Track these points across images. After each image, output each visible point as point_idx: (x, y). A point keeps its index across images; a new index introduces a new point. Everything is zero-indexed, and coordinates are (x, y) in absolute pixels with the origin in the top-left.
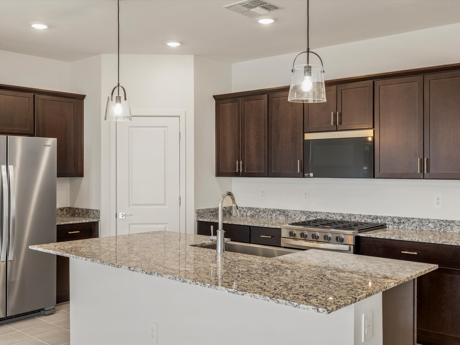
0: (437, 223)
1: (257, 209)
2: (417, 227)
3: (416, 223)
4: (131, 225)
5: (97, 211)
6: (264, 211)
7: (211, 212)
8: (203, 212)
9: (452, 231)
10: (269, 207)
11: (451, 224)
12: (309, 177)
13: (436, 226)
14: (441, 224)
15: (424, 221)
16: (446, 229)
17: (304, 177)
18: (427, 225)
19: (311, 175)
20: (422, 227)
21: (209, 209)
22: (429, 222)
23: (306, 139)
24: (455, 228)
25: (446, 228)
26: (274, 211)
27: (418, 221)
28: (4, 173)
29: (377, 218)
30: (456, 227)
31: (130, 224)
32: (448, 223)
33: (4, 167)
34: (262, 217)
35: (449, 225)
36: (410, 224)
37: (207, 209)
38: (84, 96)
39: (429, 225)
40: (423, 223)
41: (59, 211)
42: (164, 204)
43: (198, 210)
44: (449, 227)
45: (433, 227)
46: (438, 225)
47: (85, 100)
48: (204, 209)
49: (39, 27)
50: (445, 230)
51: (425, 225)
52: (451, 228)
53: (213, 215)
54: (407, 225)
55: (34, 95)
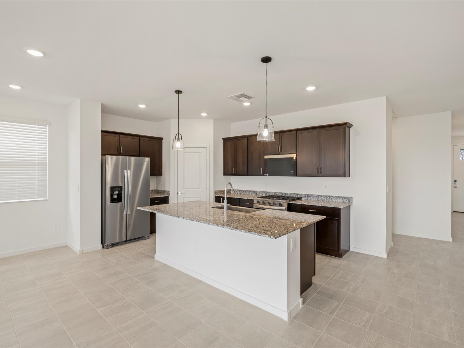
1: (242, 190)
2: (316, 199)
4: (185, 198)
5: (168, 191)
6: (246, 191)
8: (217, 192)
9: (332, 201)
10: (248, 189)
11: (332, 198)
12: (266, 176)
15: (319, 196)
16: (329, 200)
17: (264, 176)
19: (268, 175)
20: (318, 199)
21: (220, 191)
22: (322, 196)
23: (265, 158)
26: (250, 191)
27: (317, 196)
28: (126, 174)
29: (298, 194)
30: (334, 199)
32: (330, 197)
33: (125, 171)
34: (245, 194)
36: (313, 198)
37: (219, 191)
38: (162, 139)
41: (151, 191)
42: (199, 188)
43: (215, 191)
45: (323, 199)
46: (326, 198)
47: (163, 140)
49: (142, 106)
51: (320, 198)
53: (222, 193)
55: (140, 138)
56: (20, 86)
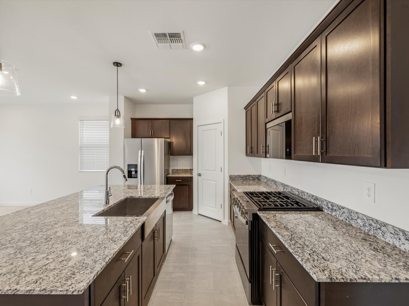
0: (366, 221)
2: (346, 219)
3: (346, 214)
7: (242, 177)
8: (234, 177)
9: (384, 239)
11: (383, 228)
13: (365, 225)
14: (371, 224)
15: (353, 214)
16: (377, 233)
18: (356, 220)
20: (351, 220)
21: (240, 175)
22: (358, 217)
24: (387, 236)
25: (376, 231)
27: (348, 212)
28: (140, 154)
29: (317, 199)
30: (389, 234)
31: (203, 179)
32: (379, 226)
33: (140, 151)
35: (380, 229)
36: (341, 214)
37: (238, 175)
39: (357, 221)
40: (352, 217)
41: (189, 170)
42: (215, 171)
43: (230, 175)
44: (379, 231)
45: (361, 224)
46: (367, 225)
48: (236, 175)
50: (375, 233)
51: (354, 220)
52: (383, 234)
53: (243, 179)
54: (339, 214)
55: (170, 121)
56: (77, 97)
